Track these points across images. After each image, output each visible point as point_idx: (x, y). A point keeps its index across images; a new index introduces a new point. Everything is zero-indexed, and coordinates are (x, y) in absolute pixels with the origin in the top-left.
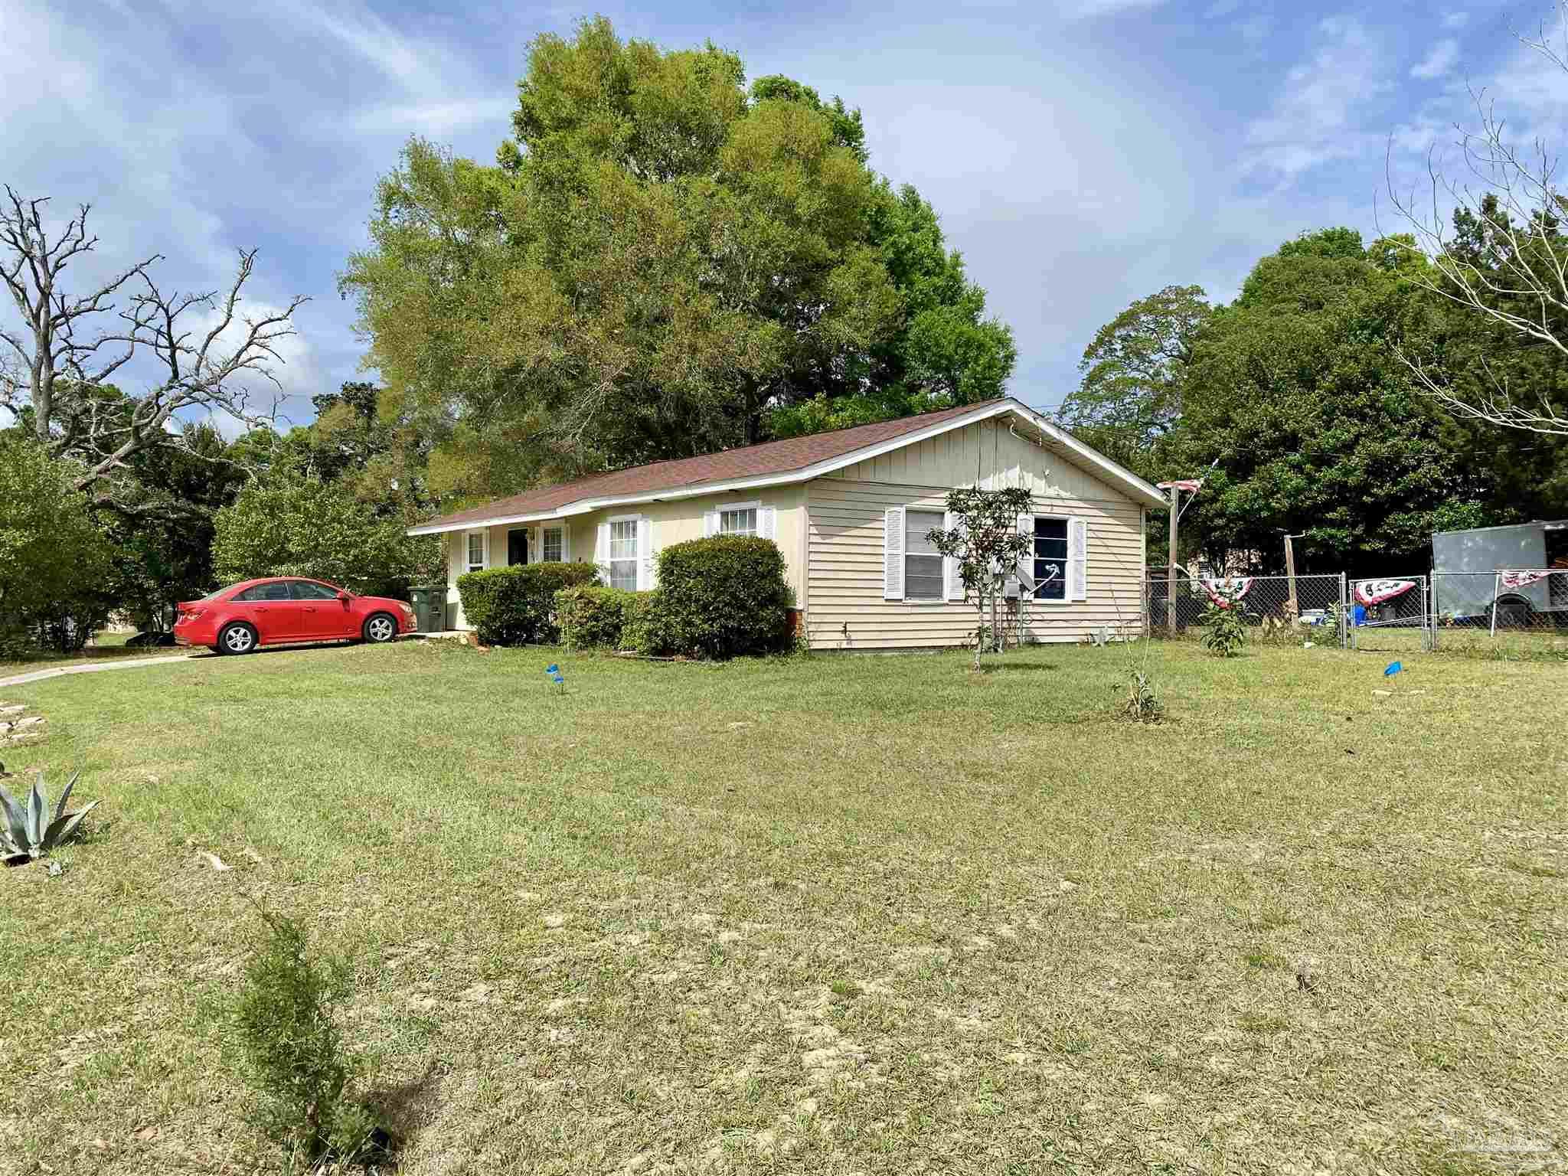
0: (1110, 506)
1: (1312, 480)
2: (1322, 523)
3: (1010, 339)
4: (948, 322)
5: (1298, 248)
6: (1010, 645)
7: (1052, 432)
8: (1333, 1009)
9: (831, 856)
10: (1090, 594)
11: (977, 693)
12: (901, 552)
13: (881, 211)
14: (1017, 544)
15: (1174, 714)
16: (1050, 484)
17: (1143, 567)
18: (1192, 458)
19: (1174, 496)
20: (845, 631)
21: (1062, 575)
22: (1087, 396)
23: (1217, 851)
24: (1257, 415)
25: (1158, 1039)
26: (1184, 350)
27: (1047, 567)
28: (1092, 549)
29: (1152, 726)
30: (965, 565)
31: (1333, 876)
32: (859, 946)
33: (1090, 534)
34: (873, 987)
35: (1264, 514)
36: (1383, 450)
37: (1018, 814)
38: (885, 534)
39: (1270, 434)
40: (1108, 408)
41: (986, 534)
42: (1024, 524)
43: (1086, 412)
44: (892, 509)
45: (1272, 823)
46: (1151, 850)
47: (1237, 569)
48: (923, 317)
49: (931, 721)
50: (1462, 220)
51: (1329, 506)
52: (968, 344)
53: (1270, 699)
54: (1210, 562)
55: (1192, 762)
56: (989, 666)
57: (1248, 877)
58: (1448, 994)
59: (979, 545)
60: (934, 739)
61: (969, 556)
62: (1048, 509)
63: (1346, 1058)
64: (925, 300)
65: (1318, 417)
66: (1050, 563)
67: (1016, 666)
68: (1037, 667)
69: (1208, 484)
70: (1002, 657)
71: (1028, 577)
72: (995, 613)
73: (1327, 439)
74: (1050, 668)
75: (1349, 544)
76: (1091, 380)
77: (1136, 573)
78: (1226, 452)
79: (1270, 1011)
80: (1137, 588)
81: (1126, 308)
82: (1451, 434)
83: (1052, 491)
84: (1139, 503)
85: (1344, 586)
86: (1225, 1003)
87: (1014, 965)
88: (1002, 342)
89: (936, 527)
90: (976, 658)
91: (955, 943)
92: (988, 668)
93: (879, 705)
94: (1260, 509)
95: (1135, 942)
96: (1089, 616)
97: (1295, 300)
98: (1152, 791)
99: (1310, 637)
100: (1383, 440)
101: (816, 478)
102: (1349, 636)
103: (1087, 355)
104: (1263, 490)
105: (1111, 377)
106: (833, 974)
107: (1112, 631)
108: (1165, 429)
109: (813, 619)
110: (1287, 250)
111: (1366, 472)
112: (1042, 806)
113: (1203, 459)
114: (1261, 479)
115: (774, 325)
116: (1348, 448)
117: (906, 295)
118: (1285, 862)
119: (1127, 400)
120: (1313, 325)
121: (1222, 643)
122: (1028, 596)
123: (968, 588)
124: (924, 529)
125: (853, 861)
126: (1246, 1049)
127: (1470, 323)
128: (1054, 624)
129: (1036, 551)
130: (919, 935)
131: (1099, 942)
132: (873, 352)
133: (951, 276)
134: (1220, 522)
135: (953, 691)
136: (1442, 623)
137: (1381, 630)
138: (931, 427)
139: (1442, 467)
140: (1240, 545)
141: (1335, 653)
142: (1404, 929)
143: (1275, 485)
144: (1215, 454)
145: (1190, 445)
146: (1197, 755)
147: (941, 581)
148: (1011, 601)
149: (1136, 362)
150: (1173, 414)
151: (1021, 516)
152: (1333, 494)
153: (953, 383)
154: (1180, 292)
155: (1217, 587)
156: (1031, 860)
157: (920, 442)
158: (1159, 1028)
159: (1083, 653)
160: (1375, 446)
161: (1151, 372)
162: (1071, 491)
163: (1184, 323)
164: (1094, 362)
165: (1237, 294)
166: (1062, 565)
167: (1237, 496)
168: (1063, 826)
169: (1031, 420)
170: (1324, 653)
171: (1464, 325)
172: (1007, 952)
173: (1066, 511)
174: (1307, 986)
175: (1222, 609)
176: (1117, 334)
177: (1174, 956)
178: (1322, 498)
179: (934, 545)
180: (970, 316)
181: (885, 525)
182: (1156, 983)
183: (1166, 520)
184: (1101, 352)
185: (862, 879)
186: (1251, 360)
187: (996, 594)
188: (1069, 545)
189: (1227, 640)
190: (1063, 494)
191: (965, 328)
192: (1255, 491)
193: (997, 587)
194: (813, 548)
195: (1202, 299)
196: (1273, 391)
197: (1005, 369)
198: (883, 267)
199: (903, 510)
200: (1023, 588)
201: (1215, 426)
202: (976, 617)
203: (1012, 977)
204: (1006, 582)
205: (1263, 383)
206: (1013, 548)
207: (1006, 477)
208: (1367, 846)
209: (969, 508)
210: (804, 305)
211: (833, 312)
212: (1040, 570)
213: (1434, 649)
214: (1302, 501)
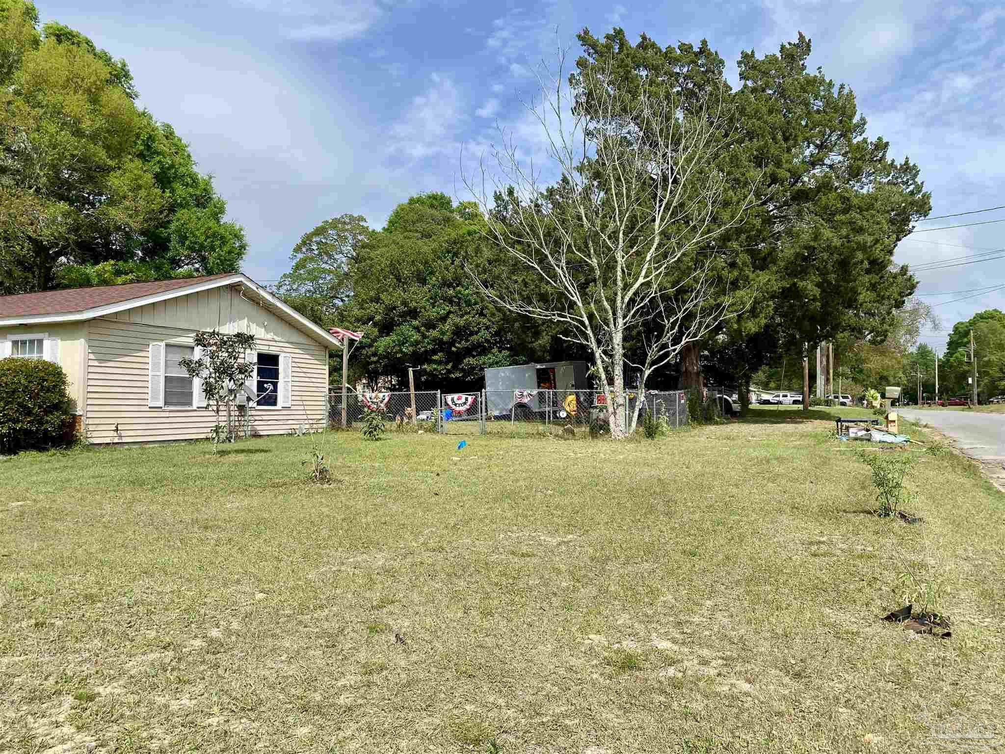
0: (307, 347)
1: (424, 336)
2: (430, 362)
3: (243, 236)
4: (200, 219)
5: (418, 201)
6: (240, 437)
7: (269, 298)
8: (414, 652)
9: (86, 597)
10: (294, 403)
11: (213, 471)
12: (162, 374)
13: (151, 138)
14: (243, 370)
15: (340, 477)
16: (267, 331)
17: (327, 386)
18: (358, 320)
19: (346, 342)
20: (117, 430)
21: (275, 390)
22: (295, 276)
23: (358, 562)
24: (395, 297)
25: (309, 690)
26: (354, 254)
27: (265, 385)
28: (295, 374)
29: (326, 486)
30: (207, 383)
31: (421, 570)
32: (101, 661)
33: (294, 365)
34: (109, 690)
35: (399, 355)
36: (461, 322)
37: (234, 551)
38: (150, 360)
39: (402, 308)
40: (309, 286)
41: (222, 363)
42: (250, 356)
43: (295, 287)
44: (154, 343)
45: (391, 540)
46: (317, 567)
47: (384, 387)
48: (182, 214)
49: (178, 492)
50: (498, 197)
51: (434, 352)
52: (214, 235)
53: (395, 465)
54: (369, 383)
55: (348, 508)
56: (223, 451)
57: (374, 577)
58: (475, 631)
59: (216, 370)
60: (179, 504)
61: (210, 378)
62: (267, 348)
63: (418, 681)
64: (184, 202)
65: (428, 300)
66: (267, 383)
67: (243, 451)
68: (257, 451)
69: (366, 336)
70: (233, 445)
71: (252, 391)
72: (230, 416)
73: (432, 313)
74: (266, 451)
75: (445, 374)
76: (297, 268)
77: (323, 390)
78: (378, 318)
79: (379, 659)
80: (323, 399)
81: (320, 224)
82: (493, 315)
83: (270, 336)
84: (324, 346)
85: (439, 398)
86: (352, 659)
87: (218, 656)
88: (237, 236)
89: (187, 357)
90: (214, 447)
91: (177, 647)
92: (223, 453)
93: (137, 483)
94: (396, 353)
95: (301, 628)
96: (292, 417)
97: (417, 231)
98: (321, 527)
99: (421, 427)
100: (462, 316)
101: (94, 319)
102: (442, 426)
103: (295, 250)
104: (399, 340)
105: (310, 266)
106: (76, 686)
107: (307, 426)
108: (342, 301)
109: (90, 421)
110: (412, 201)
111: (453, 333)
112: (249, 544)
113: (364, 321)
114: (397, 335)
115: (63, 206)
116: (444, 319)
117: (169, 197)
118: (396, 564)
119: (321, 281)
120: (426, 247)
121: (372, 433)
122: (251, 404)
123: (209, 399)
124: (178, 357)
125: (105, 599)
126: (362, 687)
127: (501, 255)
128: (269, 423)
129: (258, 374)
130: (149, 646)
131: (278, 631)
132: (143, 233)
133: (205, 190)
134: (375, 359)
135: (195, 471)
136: (489, 419)
137: (459, 422)
138: (185, 289)
139: (490, 332)
140: (386, 373)
141: (434, 437)
142: (455, 597)
143: (405, 338)
144: (371, 318)
145: (356, 312)
146: (352, 503)
147: (191, 394)
148: (241, 408)
149: (326, 258)
150: (348, 292)
151: (248, 351)
152: (435, 345)
153: (203, 260)
154: (352, 218)
155: (371, 398)
156: (238, 582)
157: (176, 298)
158: (310, 682)
159: (288, 441)
160: (457, 320)
161: (335, 265)
162: (282, 336)
163: (354, 238)
164: (300, 256)
165: (385, 224)
166: (275, 385)
167: (384, 343)
168: (261, 556)
169: (255, 288)
170: (428, 436)
171: (499, 256)
172: (214, 647)
173: (278, 349)
174: (401, 639)
175: (372, 411)
176: (314, 240)
177: (325, 633)
178: (430, 347)
179: (184, 369)
180: (216, 216)
181: (150, 355)
182: (311, 652)
183: (341, 357)
184: (304, 250)
185: (110, 611)
186: (391, 265)
187: (231, 403)
188: (280, 371)
189: (375, 430)
190: (277, 338)
191: (211, 224)
192: (394, 342)
193: (231, 398)
194: (91, 370)
195: (365, 225)
196: (404, 283)
197: (239, 254)
198: (150, 176)
199: (163, 344)
200: (249, 399)
201: (372, 301)
202: (214, 419)
203: (215, 665)
204: (238, 395)
205: (399, 279)
206: (240, 372)
207: (238, 325)
208: (441, 549)
209: (210, 345)
210: (89, 194)
211: (111, 202)
212: (261, 387)
213: (484, 433)
214: (419, 349)
